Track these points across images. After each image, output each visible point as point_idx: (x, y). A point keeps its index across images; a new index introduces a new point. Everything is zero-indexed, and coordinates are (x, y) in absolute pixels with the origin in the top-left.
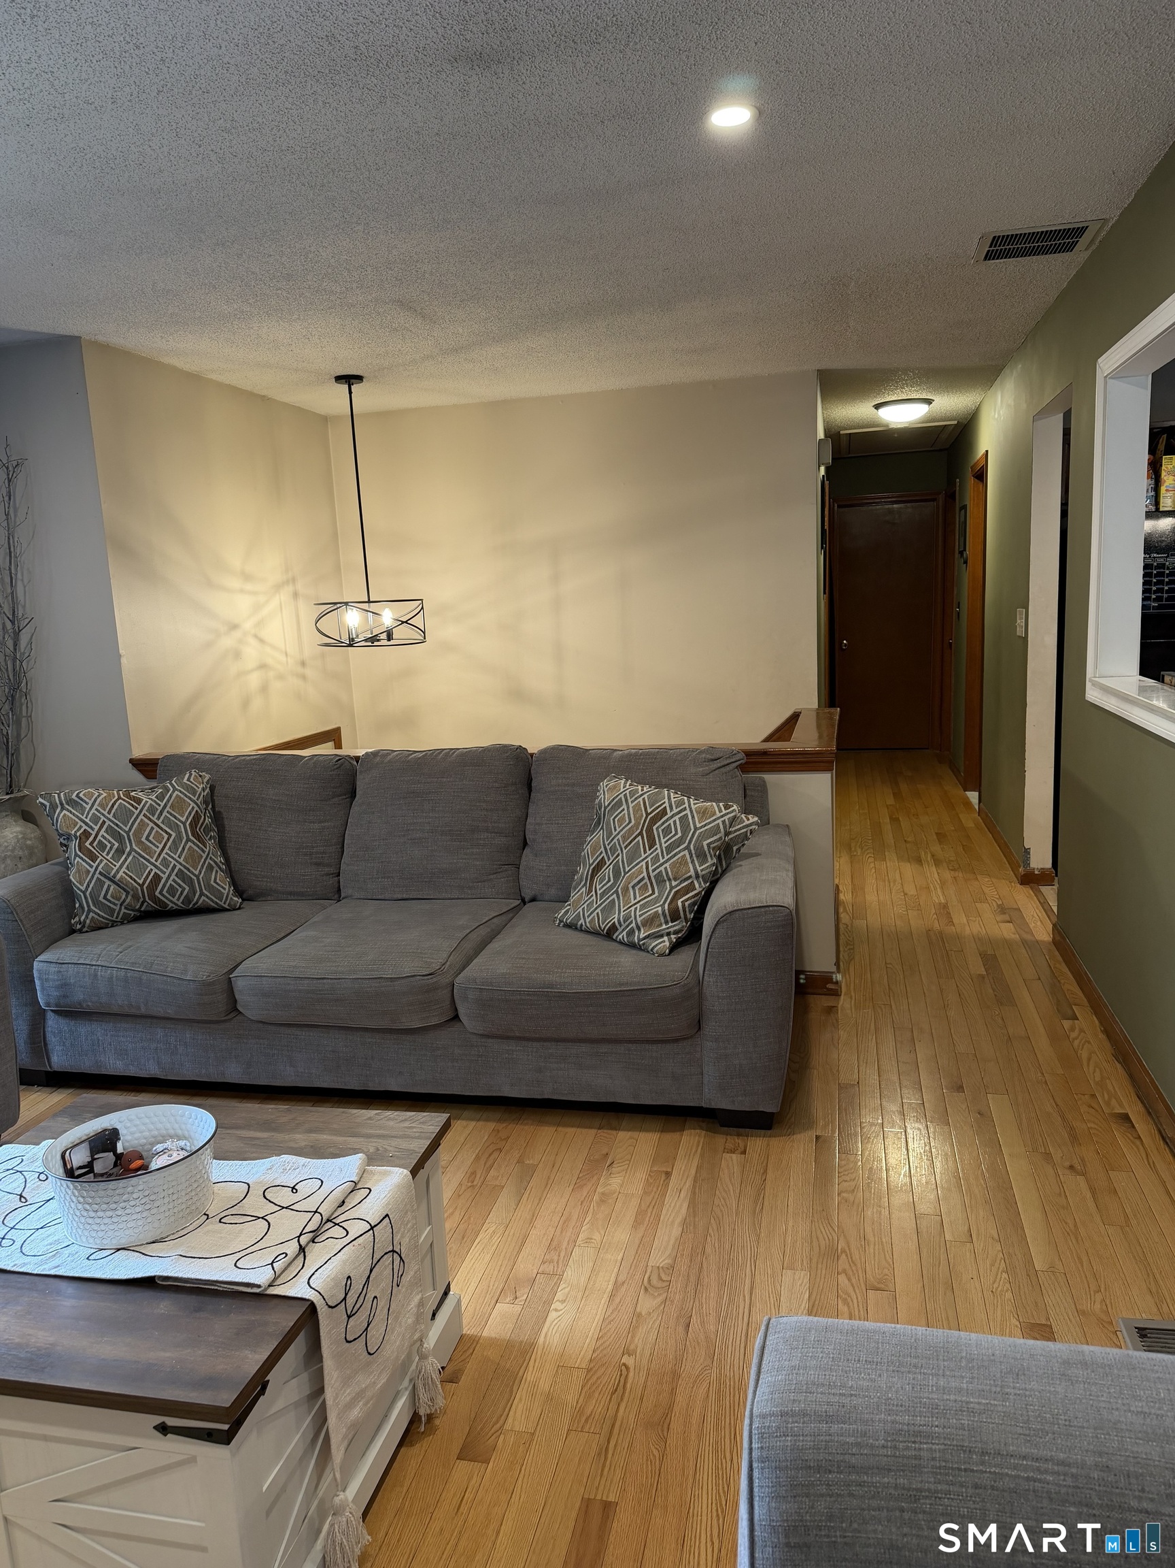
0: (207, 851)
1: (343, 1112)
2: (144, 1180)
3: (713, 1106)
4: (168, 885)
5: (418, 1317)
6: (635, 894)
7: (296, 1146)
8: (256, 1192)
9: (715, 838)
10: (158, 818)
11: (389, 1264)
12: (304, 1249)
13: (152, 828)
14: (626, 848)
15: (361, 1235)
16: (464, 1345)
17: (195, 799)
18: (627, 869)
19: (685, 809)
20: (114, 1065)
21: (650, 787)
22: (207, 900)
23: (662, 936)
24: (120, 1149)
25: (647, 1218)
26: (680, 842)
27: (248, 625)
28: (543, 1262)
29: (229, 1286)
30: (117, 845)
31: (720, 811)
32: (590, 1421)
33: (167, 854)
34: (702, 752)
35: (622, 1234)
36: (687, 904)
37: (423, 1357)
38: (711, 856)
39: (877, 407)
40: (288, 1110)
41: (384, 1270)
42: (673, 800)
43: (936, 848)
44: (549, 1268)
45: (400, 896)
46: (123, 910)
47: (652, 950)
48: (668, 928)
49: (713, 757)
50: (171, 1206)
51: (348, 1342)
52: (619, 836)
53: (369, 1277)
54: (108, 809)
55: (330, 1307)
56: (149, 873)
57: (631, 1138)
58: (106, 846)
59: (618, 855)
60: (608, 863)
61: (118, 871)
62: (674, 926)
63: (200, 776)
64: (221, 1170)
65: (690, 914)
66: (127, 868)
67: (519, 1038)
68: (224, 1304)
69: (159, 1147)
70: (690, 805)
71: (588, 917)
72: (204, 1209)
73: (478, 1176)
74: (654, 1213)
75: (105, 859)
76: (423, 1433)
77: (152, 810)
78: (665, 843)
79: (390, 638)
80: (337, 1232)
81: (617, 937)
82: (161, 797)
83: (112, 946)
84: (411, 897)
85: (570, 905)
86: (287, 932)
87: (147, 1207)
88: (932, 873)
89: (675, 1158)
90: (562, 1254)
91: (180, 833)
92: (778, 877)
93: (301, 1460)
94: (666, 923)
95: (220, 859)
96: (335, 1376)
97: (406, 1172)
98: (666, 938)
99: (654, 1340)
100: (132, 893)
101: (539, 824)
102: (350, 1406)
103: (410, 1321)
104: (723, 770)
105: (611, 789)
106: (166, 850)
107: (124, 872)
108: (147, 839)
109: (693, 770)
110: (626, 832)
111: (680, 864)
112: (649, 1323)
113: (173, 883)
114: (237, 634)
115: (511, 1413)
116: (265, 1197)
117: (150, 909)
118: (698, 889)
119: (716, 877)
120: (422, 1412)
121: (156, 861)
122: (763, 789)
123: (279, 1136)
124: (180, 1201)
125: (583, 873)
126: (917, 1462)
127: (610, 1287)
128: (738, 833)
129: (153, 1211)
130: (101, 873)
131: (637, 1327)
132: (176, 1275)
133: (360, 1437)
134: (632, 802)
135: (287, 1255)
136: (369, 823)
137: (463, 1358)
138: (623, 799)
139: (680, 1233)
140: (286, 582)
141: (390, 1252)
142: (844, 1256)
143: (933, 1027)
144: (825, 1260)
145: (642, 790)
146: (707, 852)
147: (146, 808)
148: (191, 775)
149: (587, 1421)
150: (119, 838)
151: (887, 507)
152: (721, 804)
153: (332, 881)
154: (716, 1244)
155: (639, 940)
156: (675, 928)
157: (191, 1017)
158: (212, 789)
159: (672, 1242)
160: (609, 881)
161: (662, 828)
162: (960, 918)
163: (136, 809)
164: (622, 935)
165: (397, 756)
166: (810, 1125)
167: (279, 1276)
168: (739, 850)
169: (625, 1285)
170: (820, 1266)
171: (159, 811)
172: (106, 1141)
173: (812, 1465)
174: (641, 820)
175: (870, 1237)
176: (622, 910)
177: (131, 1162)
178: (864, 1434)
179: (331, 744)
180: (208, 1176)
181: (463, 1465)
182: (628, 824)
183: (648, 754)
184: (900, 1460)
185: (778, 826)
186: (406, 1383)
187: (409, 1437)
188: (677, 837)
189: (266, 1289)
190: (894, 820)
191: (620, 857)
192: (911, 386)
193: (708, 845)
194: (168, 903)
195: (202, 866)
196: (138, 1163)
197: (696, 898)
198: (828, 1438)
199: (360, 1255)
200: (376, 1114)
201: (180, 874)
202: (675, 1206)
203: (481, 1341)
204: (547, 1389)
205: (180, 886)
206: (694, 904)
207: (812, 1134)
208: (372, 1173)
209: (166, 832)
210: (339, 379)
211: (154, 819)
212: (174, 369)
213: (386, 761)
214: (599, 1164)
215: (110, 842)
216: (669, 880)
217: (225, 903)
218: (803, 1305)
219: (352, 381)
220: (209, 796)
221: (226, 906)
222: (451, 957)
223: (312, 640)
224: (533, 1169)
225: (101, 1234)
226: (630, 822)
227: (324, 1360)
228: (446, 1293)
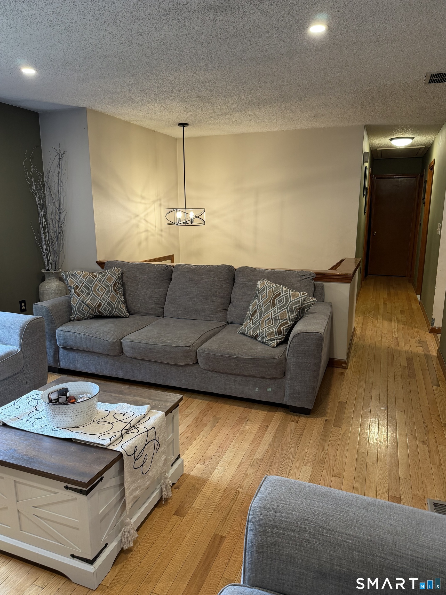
0: (118, 296)
1: (147, 391)
2: (72, 406)
3: (288, 404)
4: (104, 307)
5: (164, 464)
6: (266, 324)
7: (129, 400)
8: (111, 415)
9: (298, 305)
10: (102, 283)
11: (153, 444)
12: (123, 435)
13: (100, 287)
14: (264, 306)
15: (143, 433)
16: (183, 477)
17: (115, 277)
18: (264, 314)
19: (287, 293)
20: (81, 368)
21: (276, 284)
22: (117, 313)
23: (274, 340)
24: (68, 395)
25: (257, 441)
26: (285, 305)
27: (142, 215)
28: (216, 452)
29: (95, 444)
30: (87, 291)
31: (301, 295)
32: (222, 508)
33: (104, 296)
34: (299, 272)
35: (246, 445)
36: (284, 329)
37: (166, 478)
38: (295, 312)
39: (391, 140)
40: (129, 388)
41: (151, 446)
42: (283, 290)
43: (399, 316)
44: (218, 454)
45: (184, 318)
46: (88, 314)
47: (270, 345)
48: (277, 337)
49: (303, 275)
50: (81, 416)
51: (135, 468)
52: (263, 302)
53: (144, 447)
54: (85, 279)
55: (128, 455)
56: (98, 302)
57: (256, 412)
58: (84, 291)
59: (262, 309)
60: (258, 312)
61: (87, 301)
62: (279, 337)
63: (118, 269)
64: (100, 406)
65: (286, 333)
66: (90, 300)
67: (219, 372)
68: (92, 450)
69: (81, 396)
70: (289, 292)
71: (249, 331)
72: (93, 418)
73: (199, 419)
74: (259, 440)
75: (83, 296)
76: (164, 504)
77: (100, 280)
78: (279, 305)
79: (192, 222)
80: (135, 431)
81: (258, 339)
82: (104, 276)
83: (83, 327)
84: (188, 318)
85: (243, 326)
86: (143, 327)
87: (73, 415)
88: (395, 326)
89: (271, 421)
90: (223, 450)
91: (109, 289)
92: (321, 322)
93: (115, 505)
94: (276, 335)
95: (123, 299)
96: (129, 479)
97: (163, 413)
98: (275, 341)
99: (250, 484)
100: (91, 308)
101: (235, 295)
102: (135, 490)
103: (161, 465)
104: (306, 280)
105: (262, 284)
106: (104, 294)
107: (89, 301)
108: (98, 290)
109: (294, 279)
110: (265, 301)
111: (283, 314)
112: (250, 478)
113: (106, 306)
114: (138, 218)
115: (195, 502)
116: (114, 416)
117: (97, 315)
118: (289, 324)
119: (297, 320)
120: (163, 497)
121: (100, 298)
122: (323, 287)
123: (124, 396)
124: (84, 414)
125: (249, 314)
126: (304, 529)
127: (238, 463)
128: (307, 304)
129: (75, 417)
130: (81, 301)
131: (245, 479)
132: (79, 439)
133: (138, 502)
134: (268, 289)
135: (116, 436)
136: (175, 290)
137: (182, 481)
138: (265, 288)
139: (267, 448)
140: (158, 200)
141: (154, 440)
142: (327, 463)
143: (381, 384)
144: (319, 464)
145: (273, 285)
146: (294, 310)
147: (98, 279)
148: (115, 268)
149: (221, 508)
150: (88, 289)
151: (396, 179)
152: (301, 293)
153: (161, 310)
154: (280, 453)
155: (266, 341)
156: (279, 338)
157: (107, 353)
158: (122, 274)
159: (264, 451)
160: (257, 318)
161: (278, 300)
162: (402, 344)
163: (95, 279)
164: (260, 339)
165: (187, 266)
166: (324, 414)
167: (113, 443)
168: (307, 310)
169: (244, 464)
170: (317, 466)
171: (102, 281)
172: (64, 392)
173: (268, 525)
174: (271, 296)
175: (338, 458)
176: (261, 329)
177: (71, 400)
178: (288, 518)
179: (170, 261)
180: (95, 407)
181: (175, 517)
182: (266, 298)
183: (278, 272)
184: (299, 528)
185: (327, 302)
186: (159, 486)
187: (158, 505)
188: (283, 304)
189: (107, 447)
190: (385, 304)
191: (262, 310)
192: (404, 132)
193: (295, 308)
194: (104, 313)
195: (116, 301)
196: (74, 400)
197: (288, 327)
198: (275, 517)
199: (142, 439)
200: (158, 392)
201: (108, 303)
202: (268, 438)
203: (189, 476)
204: (209, 496)
205: (108, 307)
206: (287, 329)
207: (324, 418)
208: (152, 412)
209: (105, 288)
210: (180, 125)
211: (101, 283)
212: (120, 120)
213: (183, 268)
214: (243, 420)
215: (85, 290)
216: (279, 319)
217: (123, 315)
218: (308, 479)
219: (184, 125)
220: (121, 276)
221: (124, 316)
222: (197, 341)
223: (165, 221)
224: (219, 419)
225: (58, 422)
226: (267, 297)
227: (125, 473)
228: (178, 458)
